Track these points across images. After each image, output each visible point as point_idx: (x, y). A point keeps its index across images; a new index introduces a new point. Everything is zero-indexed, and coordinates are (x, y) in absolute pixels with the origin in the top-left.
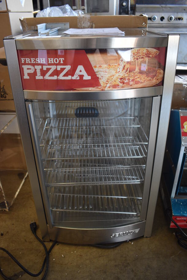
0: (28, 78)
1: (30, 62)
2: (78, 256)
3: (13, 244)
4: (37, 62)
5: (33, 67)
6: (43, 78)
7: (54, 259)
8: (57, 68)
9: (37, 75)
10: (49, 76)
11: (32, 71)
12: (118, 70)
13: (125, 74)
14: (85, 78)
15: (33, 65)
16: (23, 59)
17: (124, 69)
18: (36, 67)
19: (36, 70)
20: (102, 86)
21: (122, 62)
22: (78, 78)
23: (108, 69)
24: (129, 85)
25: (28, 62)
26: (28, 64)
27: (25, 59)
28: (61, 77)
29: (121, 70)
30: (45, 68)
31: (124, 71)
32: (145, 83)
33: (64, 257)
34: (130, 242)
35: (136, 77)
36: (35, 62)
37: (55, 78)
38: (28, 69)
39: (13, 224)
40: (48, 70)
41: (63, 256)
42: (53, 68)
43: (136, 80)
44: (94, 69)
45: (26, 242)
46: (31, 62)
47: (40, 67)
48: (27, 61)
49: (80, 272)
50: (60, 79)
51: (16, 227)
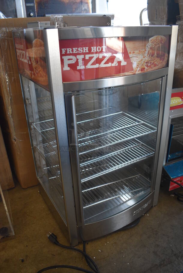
0: (69, 69)
1: (71, 52)
2: (113, 245)
3: (43, 264)
4: (79, 52)
5: (75, 57)
6: (85, 67)
7: (94, 258)
8: (99, 56)
9: (78, 65)
10: (91, 65)
11: (73, 62)
12: (145, 55)
13: (148, 58)
14: (122, 64)
15: (75, 55)
16: (64, 50)
17: (148, 54)
18: (78, 57)
19: (77, 59)
20: (134, 70)
21: (147, 48)
22: (117, 65)
23: (139, 55)
24: (151, 68)
25: (70, 52)
26: (70, 54)
27: (67, 50)
28: (103, 65)
29: (147, 54)
30: (87, 57)
31: (149, 55)
32: (159, 65)
33: (102, 251)
34: (145, 215)
35: (155, 61)
36: (77, 52)
37: (97, 66)
38: (69, 60)
39: (27, 246)
40: (91, 58)
41: (99, 251)
42: (95, 56)
43: (155, 63)
44: (129, 55)
45: (54, 255)
46: (73, 52)
47: (82, 56)
48: (68, 51)
49: (125, 256)
50: (101, 67)
51: (32, 247)
